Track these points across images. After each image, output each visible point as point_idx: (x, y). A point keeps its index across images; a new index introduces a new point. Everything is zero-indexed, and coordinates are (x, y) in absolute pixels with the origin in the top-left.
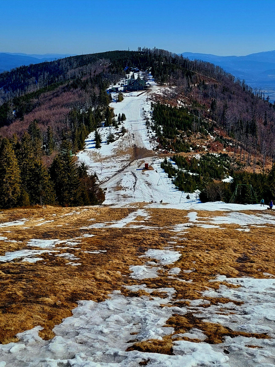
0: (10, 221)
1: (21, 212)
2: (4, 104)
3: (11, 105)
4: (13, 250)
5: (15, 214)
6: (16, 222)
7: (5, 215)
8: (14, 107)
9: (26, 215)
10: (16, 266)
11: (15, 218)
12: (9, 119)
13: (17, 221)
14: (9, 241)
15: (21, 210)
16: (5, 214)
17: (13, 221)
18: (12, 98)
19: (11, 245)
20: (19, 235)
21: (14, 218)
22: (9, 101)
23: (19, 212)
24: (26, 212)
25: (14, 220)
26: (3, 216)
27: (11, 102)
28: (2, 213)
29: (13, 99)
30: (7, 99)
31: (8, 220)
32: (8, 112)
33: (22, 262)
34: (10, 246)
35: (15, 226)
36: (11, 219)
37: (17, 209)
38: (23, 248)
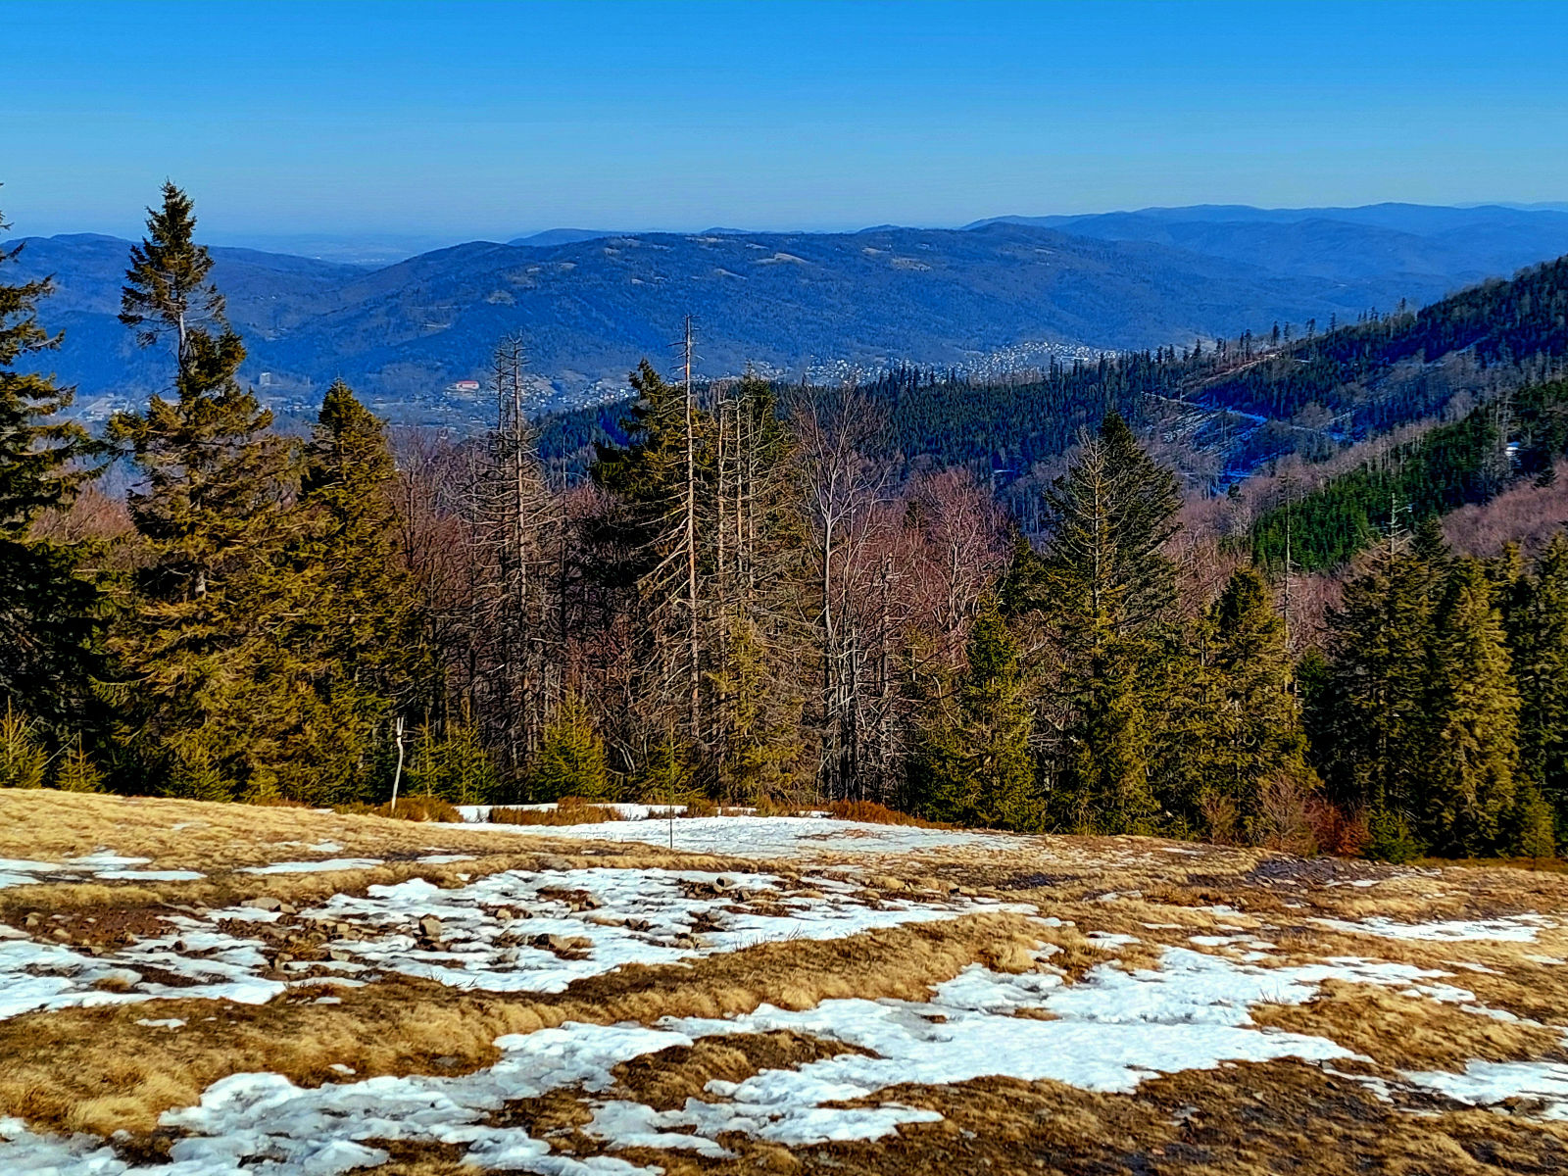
0: (1470, 919)
1: (1518, 883)
2: (1475, 414)
3: (1501, 417)
4: (1503, 1057)
5: (1493, 891)
6: (1496, 923)
7: (1449, 885)
8: (1516, 429)
9: (1543, 900)
10: (1523, 1134)
11: (1493, 907)
12: (1487, 476)
13: (1501, 922)
14: (1483, 1010)
15: (1522, 873)
16: (1449, 881)
17: (1485, 918)
18: (1511, 391)
19: (1492, 1031)
20: (1525, 989)
21: (1487, 907)
22: (1496, 402)
23: (1509, 882)
24: (1542, 886)
25: (1489, 914)
26: (1443, 890)
27: (1502, 405)
28: (1438, 879)
29: (1514, 395)
30: (1487, 394)
31: (1462, 909)
32: (1485, 448)
33: (1544, 1122)
34: (1486, 1033)
35: (1494, 944)
36: (1477, 908)
37: (1503, 869)
38: (1545, 1055)
